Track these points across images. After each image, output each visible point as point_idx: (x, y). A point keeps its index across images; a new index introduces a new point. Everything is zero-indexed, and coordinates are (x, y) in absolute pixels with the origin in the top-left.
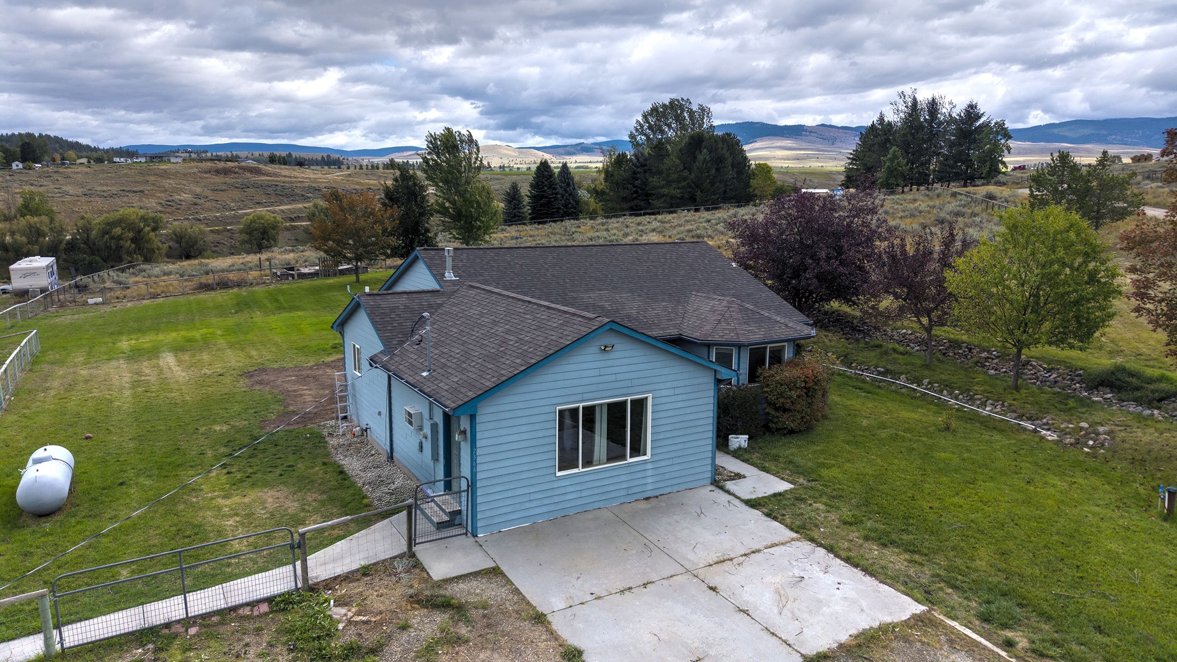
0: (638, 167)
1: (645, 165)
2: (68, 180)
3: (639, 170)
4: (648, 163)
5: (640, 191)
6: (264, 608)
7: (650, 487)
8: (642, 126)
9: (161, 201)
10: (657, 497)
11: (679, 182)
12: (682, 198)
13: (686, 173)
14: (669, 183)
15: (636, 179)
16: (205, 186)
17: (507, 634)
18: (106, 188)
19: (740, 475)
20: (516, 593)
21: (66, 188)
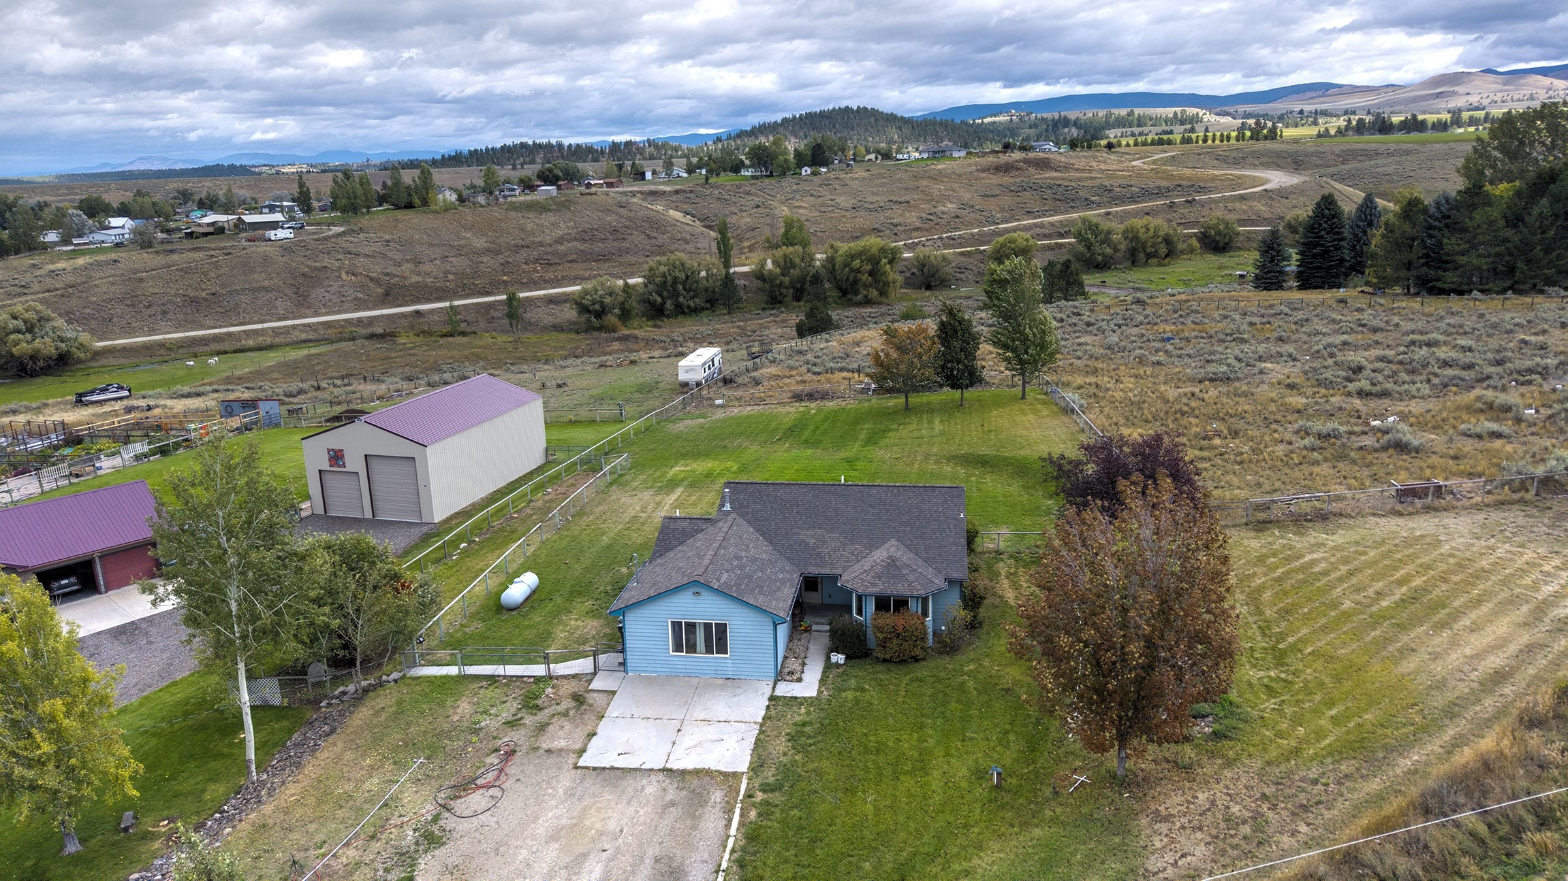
0: (1436, 219)
1: (1448, 217)
2: (845, 188)
3: (1438, 223)
4: (1452, 213)
6: (532, 680)
7: (730, 673)
9: (922, 215)
10: (734, 679)
11: (1491, 246)
14: (1473, 247)
16: (976, 191)
17: (582, 719)
18: (875, 198)
19: (800, 680)
20: (608, 704)
21: (839, 199)
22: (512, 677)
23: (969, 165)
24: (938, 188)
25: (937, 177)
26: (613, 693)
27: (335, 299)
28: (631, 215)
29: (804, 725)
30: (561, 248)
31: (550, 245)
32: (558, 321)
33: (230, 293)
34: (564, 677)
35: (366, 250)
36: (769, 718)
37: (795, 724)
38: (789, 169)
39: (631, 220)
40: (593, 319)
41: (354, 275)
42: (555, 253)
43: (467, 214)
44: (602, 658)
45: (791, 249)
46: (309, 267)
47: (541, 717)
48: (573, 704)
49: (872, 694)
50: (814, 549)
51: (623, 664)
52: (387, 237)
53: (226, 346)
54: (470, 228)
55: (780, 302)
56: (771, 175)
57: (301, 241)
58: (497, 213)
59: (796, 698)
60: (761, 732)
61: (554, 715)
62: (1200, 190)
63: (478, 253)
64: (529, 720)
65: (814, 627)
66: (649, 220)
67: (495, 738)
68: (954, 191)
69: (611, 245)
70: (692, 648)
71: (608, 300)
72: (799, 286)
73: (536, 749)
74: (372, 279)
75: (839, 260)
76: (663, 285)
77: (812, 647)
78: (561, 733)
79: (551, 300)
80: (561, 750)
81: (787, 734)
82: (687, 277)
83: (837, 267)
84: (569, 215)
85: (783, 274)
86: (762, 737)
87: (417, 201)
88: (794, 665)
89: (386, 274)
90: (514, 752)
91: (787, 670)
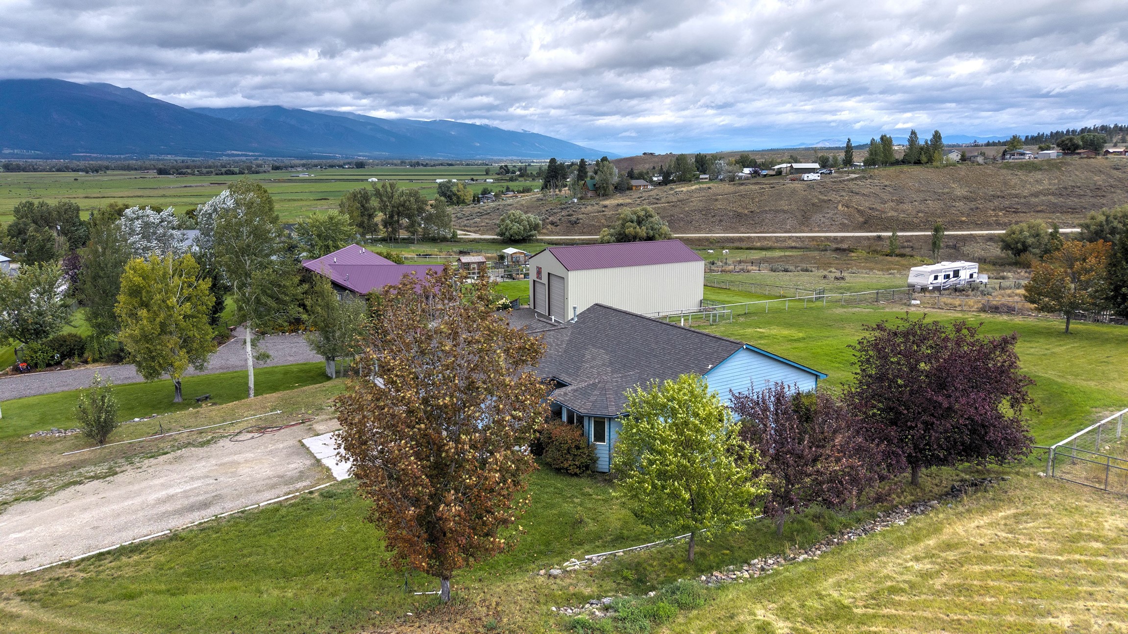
27: (828, 222)
30: (1034, 200)
32: (988, 255)
33: (762, 212)
35: (865, 191)
40: (1012, 255)
41: (847, 207)
42: (1026, 204)
46: (819, 199)
52: (887, 183)
53: (744, 245)
54: (960, 180)
57: (823, 182)
63: (955, 199)
71: (1032, 241)
74: (858, 211)
79: (991, 238)
84: (1057, 174)
89: (872, 209)
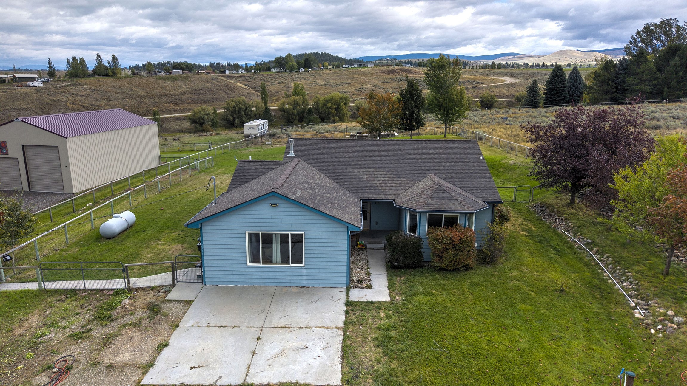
0: (620, 70)
1: (626, 69)
2: (320, 77)
3: (621, 72)
4: (629, 67)
5: (619, 87)
6: (111, 293)
7: (305, 281)
8: (635, 40)
9: (357, 88)
10: (308, 287)
11: (650, 81)
12: (651, 93)
13: (658, 74)
14: (642, 81)
15: (618, 78)
16: (380, 80)
17: (155, 329)
18: (334, 81)
19: (370, 287)
20: (184, 314)
21: (318, 81)
22: (92, 290)
23: (376, 70)
24: (363, 79)
25: (363, 74)
26: (190, 302)
28: (219, 83)
29: (388, 329)
30: (183, 97)
31: (178, 95)
32: (181, 128)
34: (143, 289)
35: (82, 93)
36: (351, 323)
37: (379, 329)
38: (294, 69)
39: (218, 86)
40: (198, 126)
41: (74, 104)
42: (180, 99)
43: (136, 80)
44: (181, 273)
45: (297, 97)
46: (49, 99)
47: (111, 328)
48: (146, 314)
49: (442, 298)
50: (367, 181)
51: (201, 277)
52: (93, 88)
54: (138, 86)
55: (292, 122)
56: (286, 71)
57: (46, 88)
58: (151, 80)
59: (372, 303)
60: (346, 338)
61: (125, 326)
62: (477, 83)
63: (141, 97)
64: (97, 332)
65: (369, 246)
66: (227, 86)
67: (53, 353)
68: (370, 80)
69: (208, 96)
70: (268, 260)
71: (206, 117)
72: (301, 115)
73: (94, 365)
75: (321, 103)
76: (234, 112)
77: (371, 261)
78: (129, 345)
79: (177, 119)
80: (125, 365)
81: (375, 339)
82: (246, 108)
83: (320, 106)
84: (188, 82)
85: (293, 109)
86: (348, 343)
87: (110, 73)
88: (358, 274)
89: (93, 105)
90: (69, 369)
91: (355, 279)
